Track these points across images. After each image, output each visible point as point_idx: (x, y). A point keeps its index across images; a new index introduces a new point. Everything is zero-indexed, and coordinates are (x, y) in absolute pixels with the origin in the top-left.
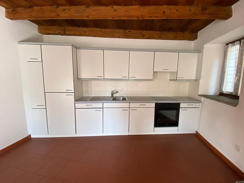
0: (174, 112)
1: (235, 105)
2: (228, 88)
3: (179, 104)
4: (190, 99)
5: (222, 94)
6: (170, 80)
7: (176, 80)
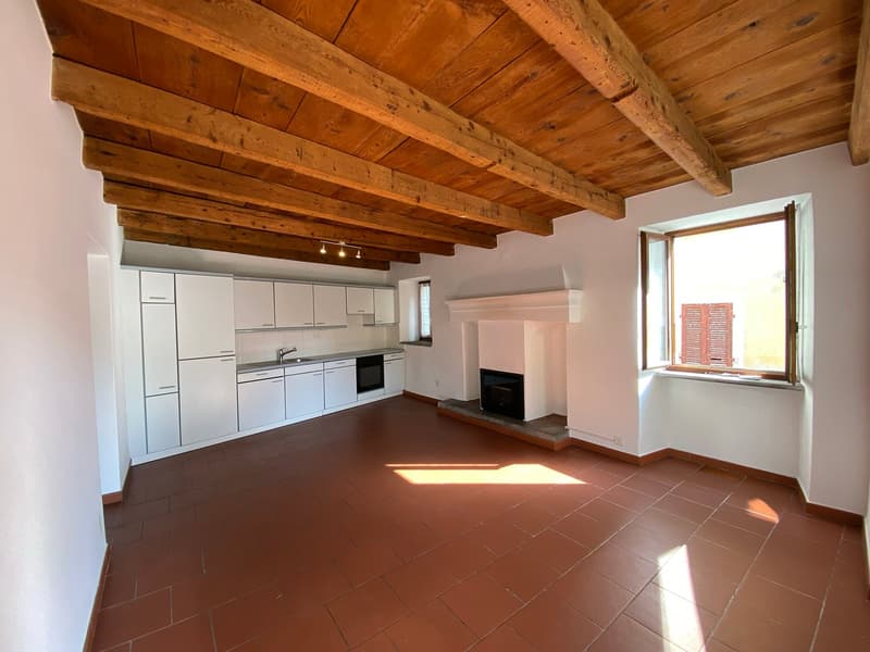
0: (379, 367)
1: (430, 346)
2: (426, 332)
3: (382, 356)
4: (393, 350)
5: (422, 339)
6: (365, 325)
7: (373, 325)
